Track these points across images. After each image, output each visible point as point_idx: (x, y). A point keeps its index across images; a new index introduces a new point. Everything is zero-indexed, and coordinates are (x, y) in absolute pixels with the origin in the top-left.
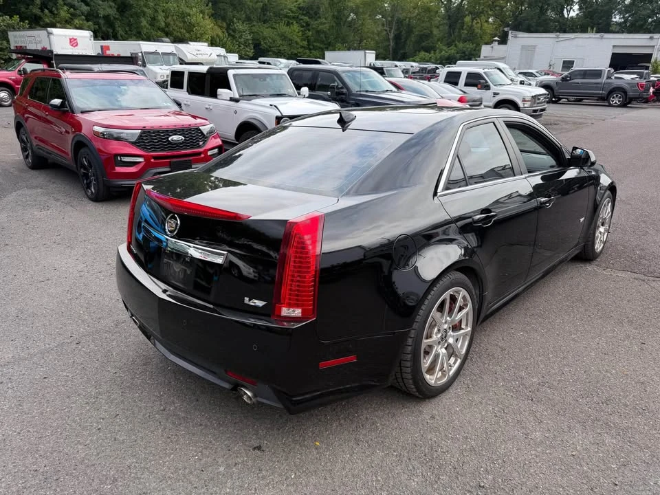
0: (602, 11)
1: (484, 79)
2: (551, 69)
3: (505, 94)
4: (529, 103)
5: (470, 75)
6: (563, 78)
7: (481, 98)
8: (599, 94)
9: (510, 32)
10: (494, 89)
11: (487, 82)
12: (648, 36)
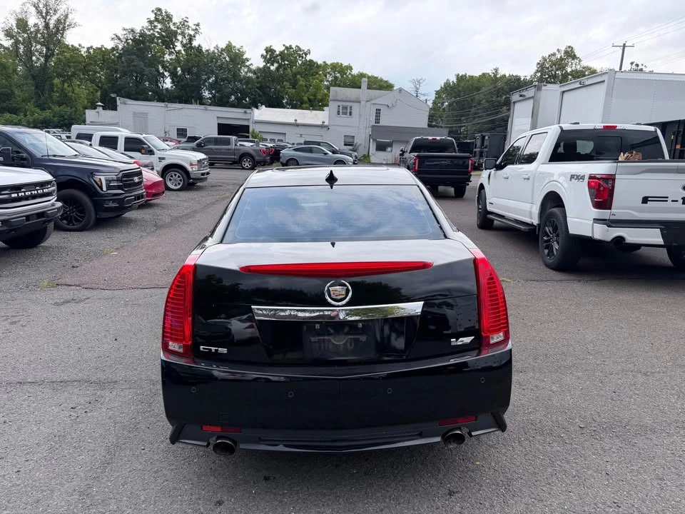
0: (192, 85)
1: (145, 144)
2: (167, 136)
3: (173, 159)
4: (196, 167)
5: (128, 140)
6: (197, 144)
7: (152, 163)
8: (232, 158)
9: (118, 98)
10: (158, 154)
11: (149, 147)
12: (242, 110)
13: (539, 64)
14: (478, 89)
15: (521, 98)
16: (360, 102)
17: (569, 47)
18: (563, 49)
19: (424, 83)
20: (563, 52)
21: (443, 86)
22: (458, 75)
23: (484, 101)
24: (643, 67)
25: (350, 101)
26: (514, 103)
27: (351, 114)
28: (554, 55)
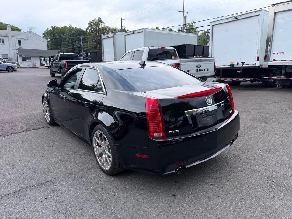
13: (89, 24)
14: (63, 33)
15: (107, 37)
16: (8, 37)
17: (99, 18)
18: (97, 18)
19: (35, 29)
20: (97, 20)
21: (46, 31)
22: (53, 26)
23: (67, 38)
24: (125, 28)
25: (3, 36)
26: (103, 39)
27: (3, 43)
28: (94, 20)
